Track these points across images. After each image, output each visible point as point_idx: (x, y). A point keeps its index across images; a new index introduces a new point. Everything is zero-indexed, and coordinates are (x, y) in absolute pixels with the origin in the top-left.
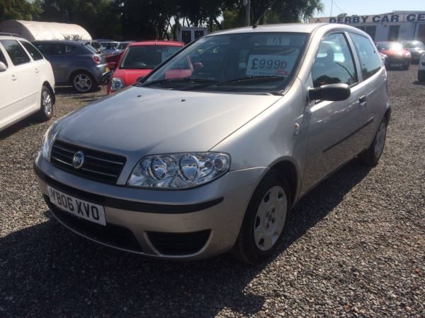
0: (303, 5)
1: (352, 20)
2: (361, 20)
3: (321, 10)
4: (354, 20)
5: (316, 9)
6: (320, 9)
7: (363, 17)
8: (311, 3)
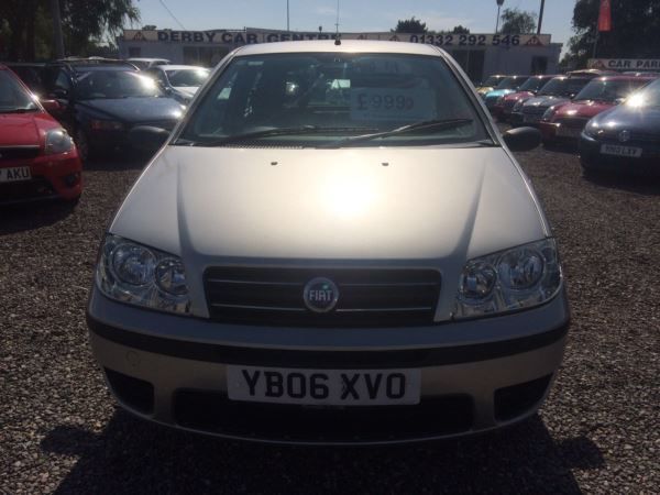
0: (102, 8)
1: (192, 37)
2: (206, 38)
3: (136, 18)
4: (196, 37)
5: (126, 16)
6: (133, 15)
7: (207, 33)
8: (116, 4)
